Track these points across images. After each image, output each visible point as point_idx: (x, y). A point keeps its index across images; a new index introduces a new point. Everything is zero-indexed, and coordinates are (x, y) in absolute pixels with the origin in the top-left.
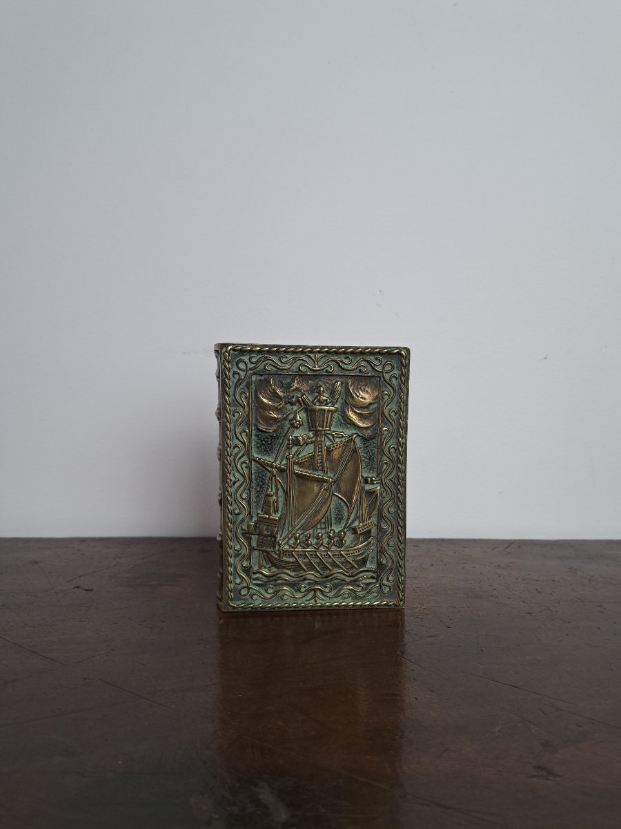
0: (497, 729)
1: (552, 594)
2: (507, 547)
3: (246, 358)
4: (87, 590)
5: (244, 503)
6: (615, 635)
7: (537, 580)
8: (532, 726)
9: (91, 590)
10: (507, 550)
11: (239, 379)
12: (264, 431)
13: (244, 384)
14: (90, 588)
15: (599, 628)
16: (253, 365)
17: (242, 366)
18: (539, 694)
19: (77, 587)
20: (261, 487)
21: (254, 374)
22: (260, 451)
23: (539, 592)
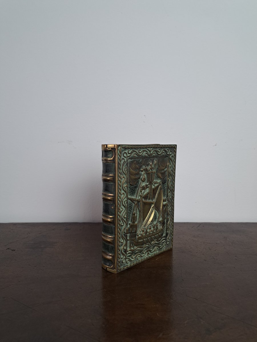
0: (186, 322)
1: (215, 251)
2: (198, 227)
3: (126, 151)
4: (12, 250)
5: (125, 219)
6: (241, 271)
7: (209, 243)
8: (202, 320)
9: (14, 250)
10: (198, 228)
11: (124, 162)
12: (132, 185)
13: (126, 164)
14: (14, 249)
15: (234, 268)
16: (130, 155)
17: (125, 155)
18: (206, 303)
19: (9, 249)
20: (130, 211)
21: (129, 159)
22: (130, 194)
23: (210, 250)
